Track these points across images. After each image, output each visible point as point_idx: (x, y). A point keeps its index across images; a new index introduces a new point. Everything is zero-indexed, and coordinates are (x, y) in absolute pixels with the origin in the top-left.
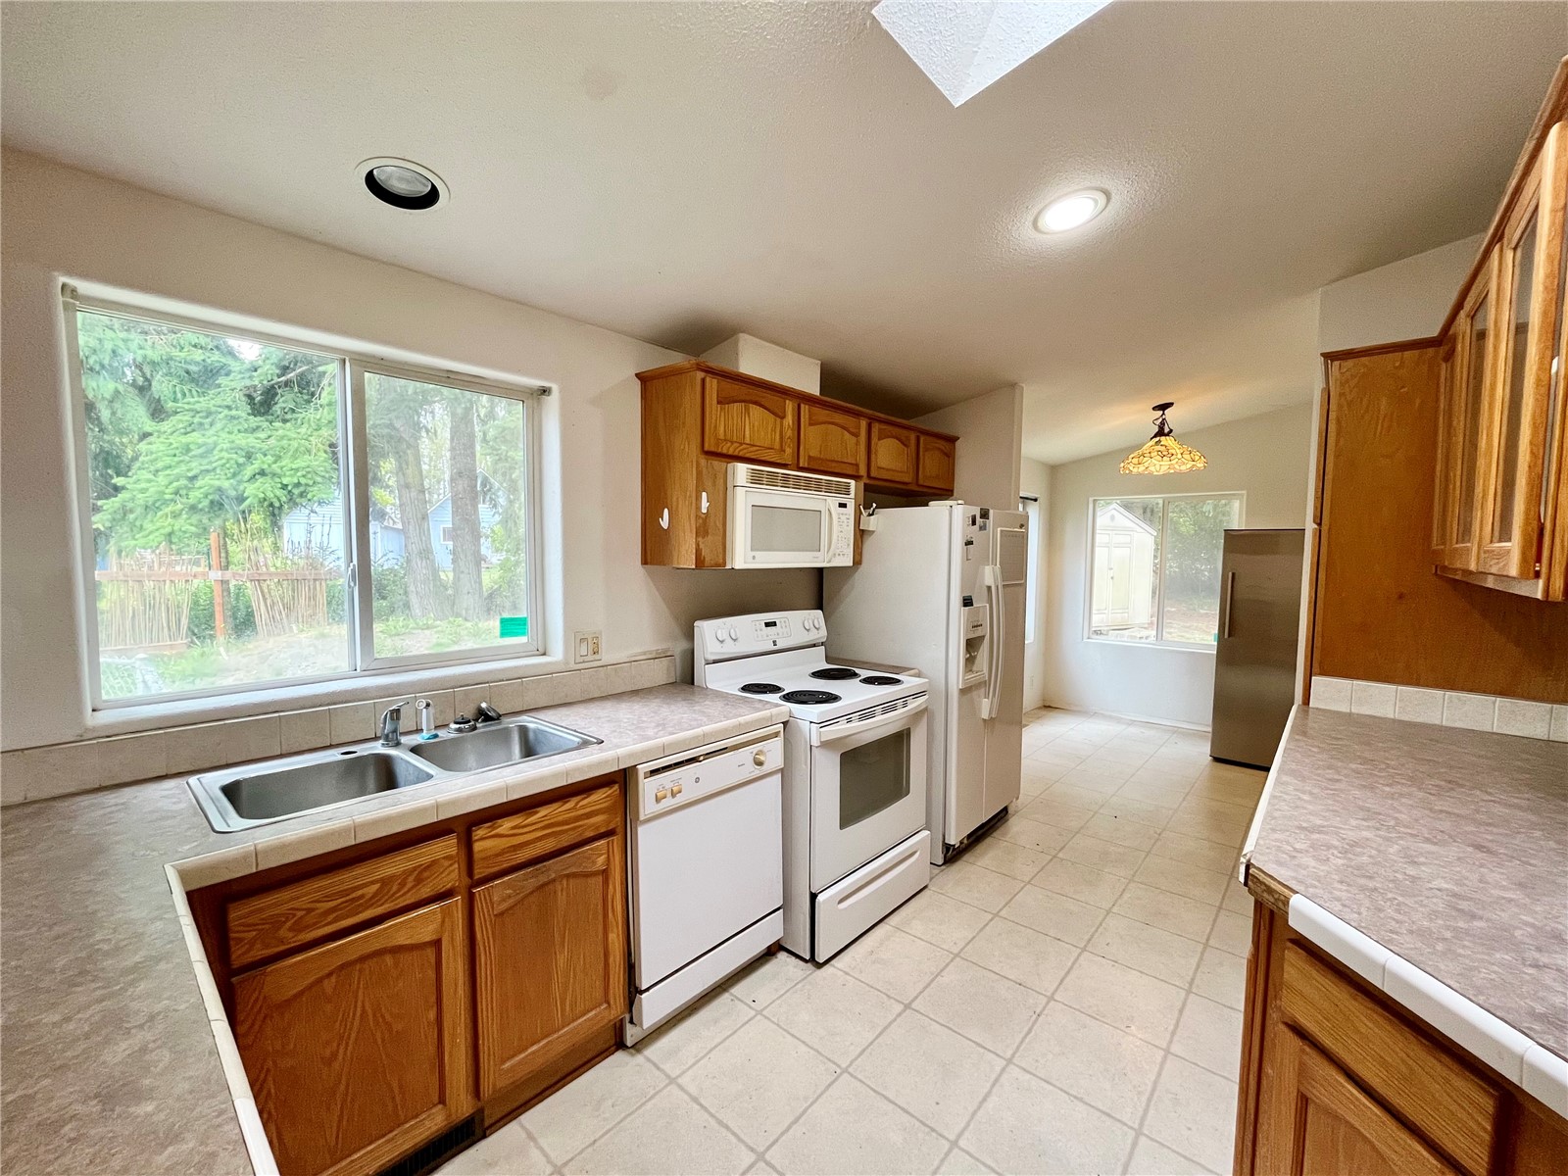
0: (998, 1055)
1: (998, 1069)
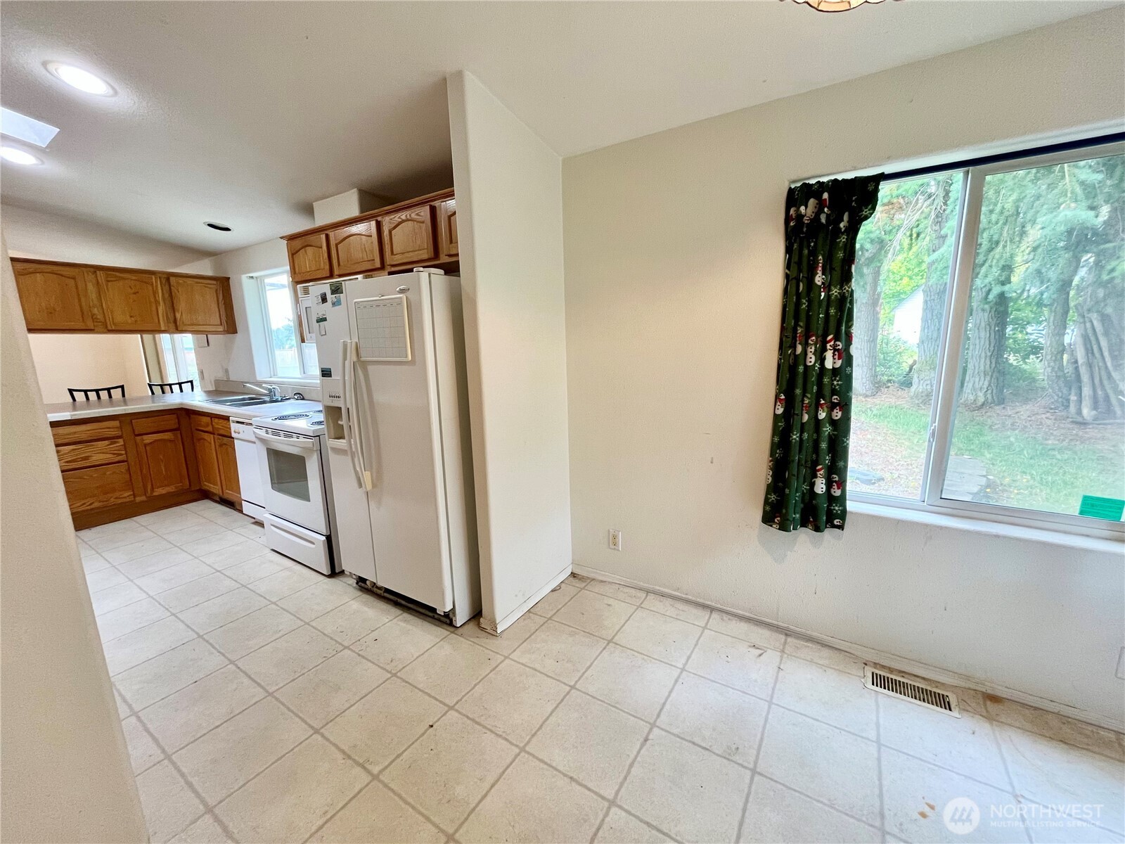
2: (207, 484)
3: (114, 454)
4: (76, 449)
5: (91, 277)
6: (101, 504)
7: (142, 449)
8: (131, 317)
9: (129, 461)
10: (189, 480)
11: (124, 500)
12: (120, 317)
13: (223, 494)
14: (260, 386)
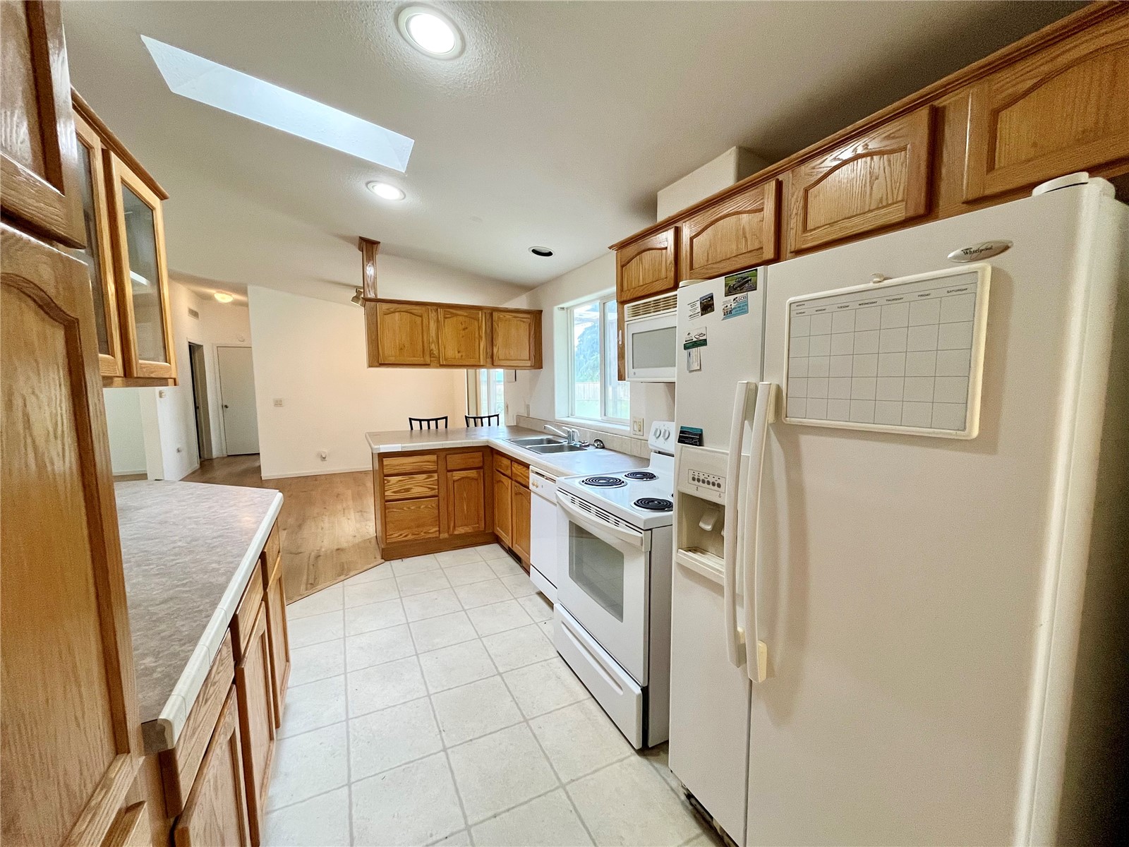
0: (437, 693)
1: (430, 688)
2: (500, 530)
3: (429, 488)
4: (402, 481)
5: (433, 315)
6: (414, 537)
7: (450, 483)
8: (459, 352)
9: (440, 496)
10: (485, 524)
11: (430, 536)
12: (451, 352)
13: (512, 546)
14: (559, 427)
